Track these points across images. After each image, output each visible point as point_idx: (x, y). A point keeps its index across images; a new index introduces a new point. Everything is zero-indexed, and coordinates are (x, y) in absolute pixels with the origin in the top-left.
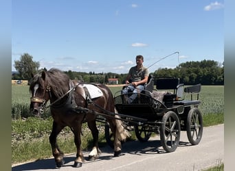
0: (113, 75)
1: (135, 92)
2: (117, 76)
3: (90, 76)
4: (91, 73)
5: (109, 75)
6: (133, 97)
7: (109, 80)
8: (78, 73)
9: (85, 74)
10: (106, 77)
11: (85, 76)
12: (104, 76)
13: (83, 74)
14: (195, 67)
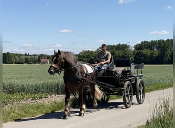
0: (45, 56)
1: (102, 68)
2: (48, 57)
3: (25, 57)
4: (26, 55)
5: (41, 56)
6: (102, 72)
7: (41, 60)
8: (15, 54)
9: (21, 55)
10: (39, 57)
11: (20, 57)
12: (37, 57)
13: (19, 55)
14: (112, 49)
